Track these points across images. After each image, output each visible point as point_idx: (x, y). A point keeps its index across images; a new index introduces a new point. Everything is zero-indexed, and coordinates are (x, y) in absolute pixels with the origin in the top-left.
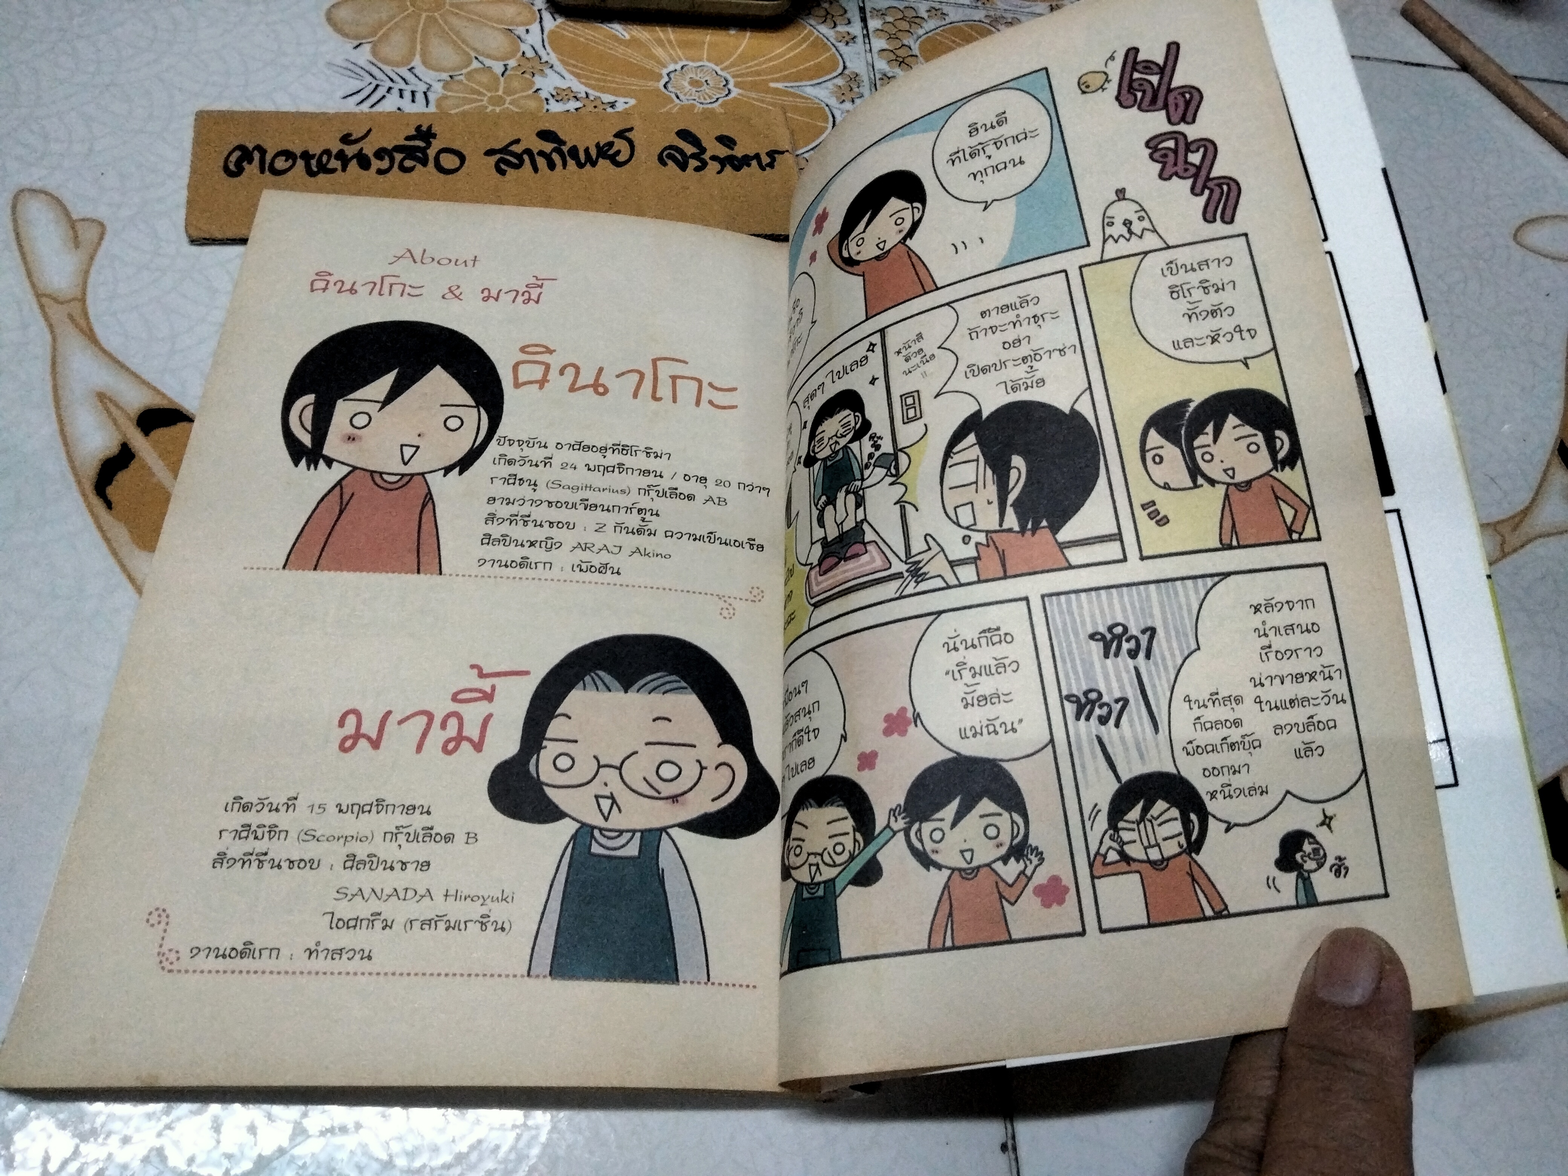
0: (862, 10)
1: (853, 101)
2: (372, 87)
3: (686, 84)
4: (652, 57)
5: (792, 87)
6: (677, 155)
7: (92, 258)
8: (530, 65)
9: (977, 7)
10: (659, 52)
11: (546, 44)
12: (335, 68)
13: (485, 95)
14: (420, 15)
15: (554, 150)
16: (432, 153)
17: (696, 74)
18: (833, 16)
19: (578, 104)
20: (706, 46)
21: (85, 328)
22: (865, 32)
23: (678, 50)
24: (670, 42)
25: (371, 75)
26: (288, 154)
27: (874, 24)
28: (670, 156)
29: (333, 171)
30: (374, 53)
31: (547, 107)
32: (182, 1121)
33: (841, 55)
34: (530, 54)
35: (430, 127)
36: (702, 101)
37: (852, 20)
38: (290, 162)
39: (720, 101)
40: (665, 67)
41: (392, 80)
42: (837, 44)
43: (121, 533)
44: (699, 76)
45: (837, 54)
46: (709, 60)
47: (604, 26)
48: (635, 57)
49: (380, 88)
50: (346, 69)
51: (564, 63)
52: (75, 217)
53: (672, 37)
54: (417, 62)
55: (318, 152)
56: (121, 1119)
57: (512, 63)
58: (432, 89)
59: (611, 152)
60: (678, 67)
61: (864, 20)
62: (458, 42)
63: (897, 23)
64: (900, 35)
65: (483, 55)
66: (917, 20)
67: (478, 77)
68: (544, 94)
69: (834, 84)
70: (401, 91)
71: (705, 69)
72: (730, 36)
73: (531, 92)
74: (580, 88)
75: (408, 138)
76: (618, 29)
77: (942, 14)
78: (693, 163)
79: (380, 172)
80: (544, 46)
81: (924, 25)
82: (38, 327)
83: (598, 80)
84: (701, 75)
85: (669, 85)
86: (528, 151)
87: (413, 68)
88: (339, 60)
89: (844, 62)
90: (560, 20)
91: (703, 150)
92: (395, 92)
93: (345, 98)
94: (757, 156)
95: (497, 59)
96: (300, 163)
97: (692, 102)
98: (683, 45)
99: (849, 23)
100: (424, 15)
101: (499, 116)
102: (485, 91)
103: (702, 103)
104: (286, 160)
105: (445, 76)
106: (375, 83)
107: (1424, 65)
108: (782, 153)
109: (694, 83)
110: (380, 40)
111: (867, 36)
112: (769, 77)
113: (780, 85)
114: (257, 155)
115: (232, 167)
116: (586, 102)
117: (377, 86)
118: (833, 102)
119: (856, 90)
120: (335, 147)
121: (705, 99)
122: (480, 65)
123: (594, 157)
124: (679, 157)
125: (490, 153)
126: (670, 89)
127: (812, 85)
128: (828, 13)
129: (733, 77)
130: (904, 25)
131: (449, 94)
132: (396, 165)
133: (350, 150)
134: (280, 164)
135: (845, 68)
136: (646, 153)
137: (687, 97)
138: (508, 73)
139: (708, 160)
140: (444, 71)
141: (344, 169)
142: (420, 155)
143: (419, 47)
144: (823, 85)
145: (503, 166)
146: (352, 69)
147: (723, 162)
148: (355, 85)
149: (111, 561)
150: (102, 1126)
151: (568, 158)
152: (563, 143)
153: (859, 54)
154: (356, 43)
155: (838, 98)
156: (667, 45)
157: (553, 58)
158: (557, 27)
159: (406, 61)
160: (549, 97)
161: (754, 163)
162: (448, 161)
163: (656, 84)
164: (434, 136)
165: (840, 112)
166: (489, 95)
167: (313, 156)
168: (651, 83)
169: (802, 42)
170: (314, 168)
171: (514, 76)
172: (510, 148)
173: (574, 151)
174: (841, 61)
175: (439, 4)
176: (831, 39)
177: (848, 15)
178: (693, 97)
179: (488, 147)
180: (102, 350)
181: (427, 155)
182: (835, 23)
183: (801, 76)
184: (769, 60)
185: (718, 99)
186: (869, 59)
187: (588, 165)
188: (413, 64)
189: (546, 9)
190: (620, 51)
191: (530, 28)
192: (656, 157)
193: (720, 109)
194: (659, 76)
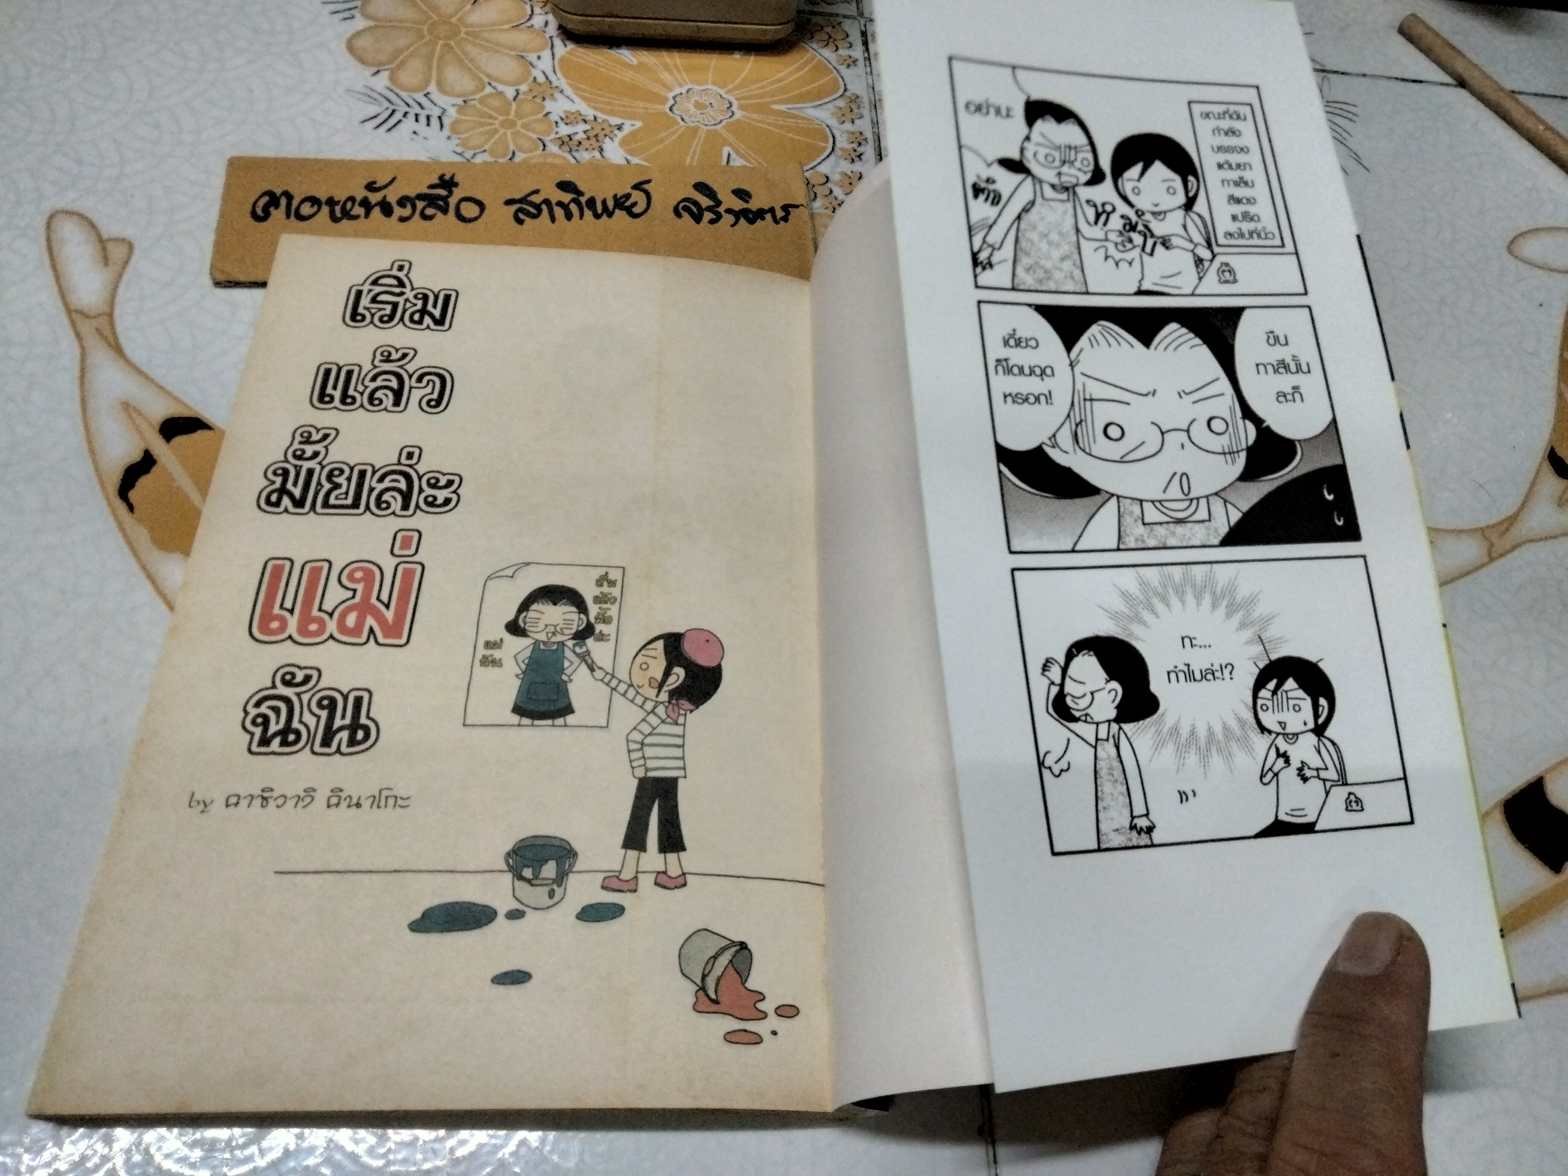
0: (864, 34)
1: (853, 122)
2: (389, 112)
3: (691, 107)
4: (659, 81)
5: (794, 108)
6: (693, 207)
7: (120, 275)
8: (541, 90)
10: (666, 76)
11: (557, 69)
12: (354, 94)
13: (496, 119)
14: (436, 43)
15: (573, 200)
16: (453, 201)
17: (701, 97)
18: (835, 40)
19: (587, 127)
20: (711, 70)
21: (112, 340)
22: (866, 55)
23: (683, 73)
24: (676, 66)
25: (388, 100)
26: (314, 201)
28: (686, 208)
29: (357, 217)
30: (392, 79)
31: (556, 129)
33: (842, 77)
34: (541, 79)
35: (453, 176)
36: (707, 123)
37: (854, 44)
38: (315, 208)
39: (724, 123)
40: (670, 90)
41: (408, 105)
42: (839, 67)
43: (142, 535)
44: (705, 100)
45: (838, 76)
46: (714, 84)
47: (614, 52)
48: (641, 79)
49: (396, 113)
50: (365, 94)
51: (575, 89)
52: (105, 236)
53: (678, 62)
54: (432, 88)
55: (343, 199)
57: (524, 88)
58: (448, 113)
59: (628, 204)
60: (684, 90)
61: (865, 43)
62: (471, 68)
65: (496, 80)
67: (490, 101)
68: (554, 117)
69: (835, 106)
70: (417, 115)
71: (710, 92)
72: (736, 60)
73: (541, 116)
74: (589, 112)
75: (432, 187)
76: (626, 55)
78: (708, 216)
79: (403, 219)
80: (554, 71)
82: (68, 345)
83: (604, 103)
84: (705, 98)
85: (674, 108)
86: (547, 202)
87: (428, 93)
88: (359, 87)
89: (845, 85)
90: (571, 46)
91: (719, 203)
92: (411, 117)
93: (363, 122)
94: (772, 210)
95: (509, 84)
96: (325, 209)
97: (697, 123)
98: (689, 69)
99: (851, 46)
100: (440, 43)
102: (495, 115)
103: (706, 125)
104: (312, 206)
105: (460, 101)
106: (392, 108)
107: (1421, 82)
108: (797, 207)
109: (699, 105)
110: (398, 66)
111: (868, 59)
112: (772, 99)
113: (783, 107)
114: (283, 201)
115: (259, 211)
116: (594, 124)
117: (394, 111)
118: (833, 122)
119: (856, 111)
120: (359, 196)
121: (709, 121)
122: (493, 91)
123: (611, 208)
124: (695, 210)
125: (509, 202)
126: (676, 111)
127: (813, 107)
128: (830, 37)
129: (738, 99)
131: (463, 118)
132: (418, 212)
133: (375, 198)
134: (306, 210)
135: (845, 90)
136: (662, 204)
137: (692, 119)
138: (520, 97)
139: (723, 213)
140: (458, 96)
141: (367, 215)
142: (441, 203)
143: (435, 71)
144: (825, 107)
145: (521, 216)
146: (370, 95)
147: (738, 215)
148: (372, 110)
149: (132, 561)
151: (585, 209)
152: (580, 193)
153: (860, 76)
154: (375, 70)
155: (838, 119)
156: (674, 69)
157: (563, 83)
158: (569, 53)
159: (422, 86)
160: (559, 120)
161: (768, 216)
162: (470, 210)
163: (661, 108)
164: (456, 185)
165: (840, 133)
166: (501, 118)
167: (338, 203)
168: (657, 106)
169: (805, 64)
170: (338, 214)
171: (525, 100)
172: (529, 199)
173: (591, 202)
174: (842, 84)
175: (455, 32)
176: (834, 63)
177: (849, 40)
178: (698, 120)
179: (509, 197)
180: (128, 361)
181: (447, 204)
182: (837, 46)
183: (804, 98)
184: (772, 83)
185: (721, 121)
186: (870, 81)
187: (605, 217)
188: (429, 89)
189: (558, 36)
190: (628, 76)
191: (541, 54)
192: (672, 209)
193: (725, 133)
194: (664, 100)
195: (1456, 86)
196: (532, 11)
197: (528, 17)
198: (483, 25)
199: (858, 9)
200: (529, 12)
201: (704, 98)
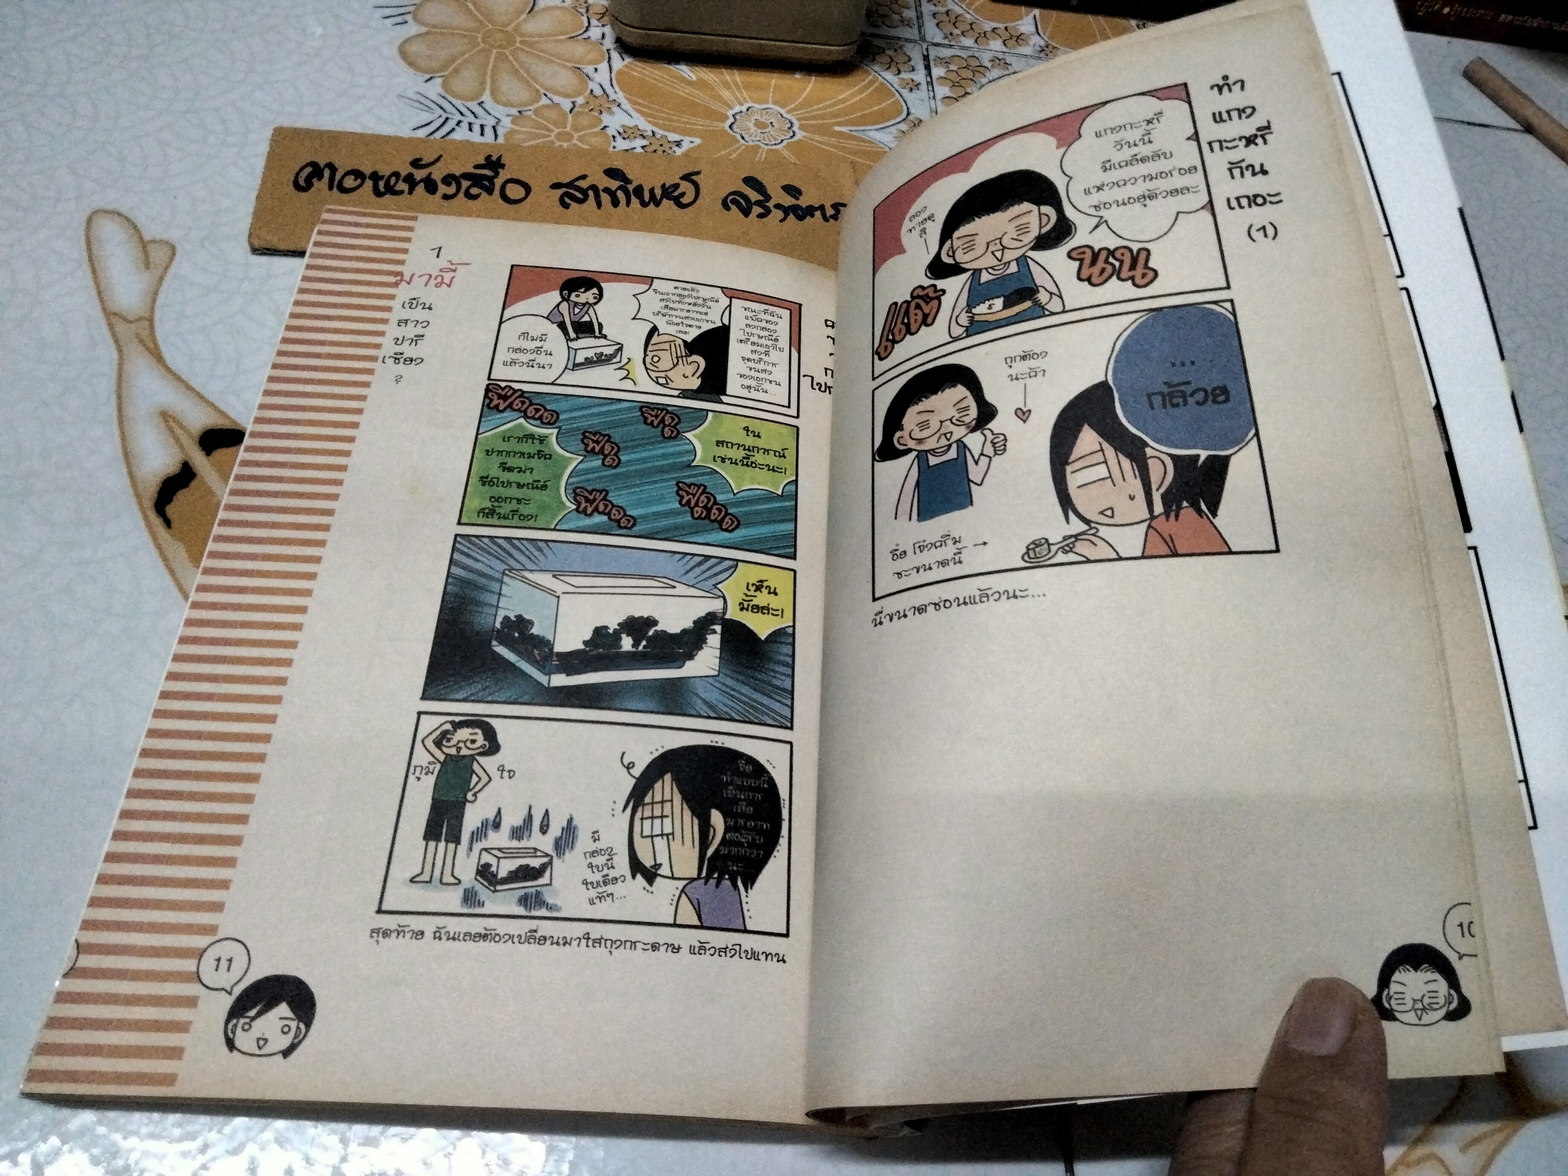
0: (926, 58)
2: (442, 120)
3: (751, 125)
4: (719, 98)
5: (856, 131)
6: (742, 201)
7: (161, 279)
8: (598, 103)
9: (1040, 58)
10: (726, 94)
11: (614, 82)
12: (407, 101)
13: (550, 131)
14: (490, 51)
15: (619, 188)
16: (498, 182)
17: (762, 116)
18: (897, 63)
19: (645, 142)
20: (771, 89)
21: (152, 346)
22: (929, 79)
23: (744, 91)
24: (736, 84)
25: (441, 108)
26: (357, 174)
27: (938, 72)
28: (734, 201)
29: (401, 192)
30: (445, 86)
31: (613, 144)
32: (217, 1161)
33: (905, 101)
34: (598, 92)
35: (499, 158)
36: (767, 142)
37: (916, 67)
38: (359, 181)
39: (785, 142)
40: (731, 108)
41: (461, 113)
42: (902, 91)
43: (179, 552)
44: (764, 119)
45: (901, 99)
46: (775, 103)
47: (671, 67)
48: (701, 97)
49: (450, 121)
50: (417, 101)
51: (633, 103)
52: (147, 237)
53: (738, 79)
54: (486, 97)
55: (387, 174)
56: (155, 1156)
57: (580, 100)
58: (501, 124)
59: (676, 194)
60: (744, 109)
61: (928, 67)
62: (527, 79)
63: (960, 72)
64: (963, 82)
65: (553, 92)
66: (979, 69)
67: (547, 113)
68: (611, 132)
69: (897, 130)
70: (470, 124)
71: (771, 111)
72: (795, 80)
73: (598, 129)
74: (647, 128)
75: (477, 167)
76: (685, 70)
77: (1005, 63)
78: (756, 210)
79: (446, 197)
80: (612, 85)
81: (987, 73)
82: (107, 352)
83: (664, 119)
84: (767, 117)
85: (734, 126)
86: (594, 188)
87: (482, 102)
88: (410, 94)
89: (908, 109)
90: (628, 60)
91: (768, 198)
92: (464, 125)
93: (415, 129)
94: (822, 208)
95: (565, 96)
96: (369, 184)
97: (757, 143)
98: (747, 87)
99: (913, 70)
100: (494, 51)
101: (566, 151)
102: (552, 127)
103: (767, 145)
104: (355, 180)
105: (514, 111)
106: (445, 116)
107: (1487, 126)
108: (845, 205)
109: (759, 124)
110: (451, 75)
111: (930, 83)
112: (833, 120)
113: (844, 129)
114: (327, 173)
115: (302, 182)
116: (653, 140)
117: (447, 119)
120: (404, 172)
121: (770, 140)
122: (548, 102)
123: (658, 197)
124: (744, 203)
125: (556, 186)
126: (736, 130)
127: (877, 130)
128: (892, 60)
129: (798, 119)
130: (967, 74)
131: (517, 128)
132: (462, 192)
133: (419, 174)
134: (349, 182)
135: (908, 114)
136: (711, 196)
137: (752, 138)
138: (576, 110)
139: (772, 208)
140: (514, 106)
141: (411, 192)
142: (486, 183)
143: (489, 81)
144: (887, 130)
145: (567, 200)
146: (422, 102)
147: (787, 211)
148: (425, 117)
149: (168, 579)
150: (136, 1164)
151: (633, 197)
152: (628, 181)
153: (923, 100)
154: (428, 76)
156: (734, 87)
157: (620, 97)
158: (626, 66)
159: (476, 95)
160: (616, 134)
161: (818, 214)
162: (516, 192)
163: (721, 125)
164: (503, 166)
166: (557, 131)
167: (382, 177)
168: (716, 123)
169: (866, 87)
170: (382, 188)
171: (582, 113)
172: (577, 183)
173: (639, 190)
174: (905, 108)
175: (510, 40)
176: (895, 86)
177: (912, 63)
178: (758, 138)
179: (555, 181)
180: (168, 369)
181: (493, 184)
182: (899, 70)
183: (865, 120)
184: (834, 105)
185: (782, 141)
186: (933, 106)
187: (652, 205)
188: (483, 99)
189: (615, 49)
190: (685, 91)
191: (599, 67)
192: (720, 201)
193: (786, 153)
194: (725, 117)
195: (1523, 132)
196: (589, 22)
197: (584, 29)
198: (541, 35)
199: (920, 33)
200: (586, 24)
201: (765, 117)
